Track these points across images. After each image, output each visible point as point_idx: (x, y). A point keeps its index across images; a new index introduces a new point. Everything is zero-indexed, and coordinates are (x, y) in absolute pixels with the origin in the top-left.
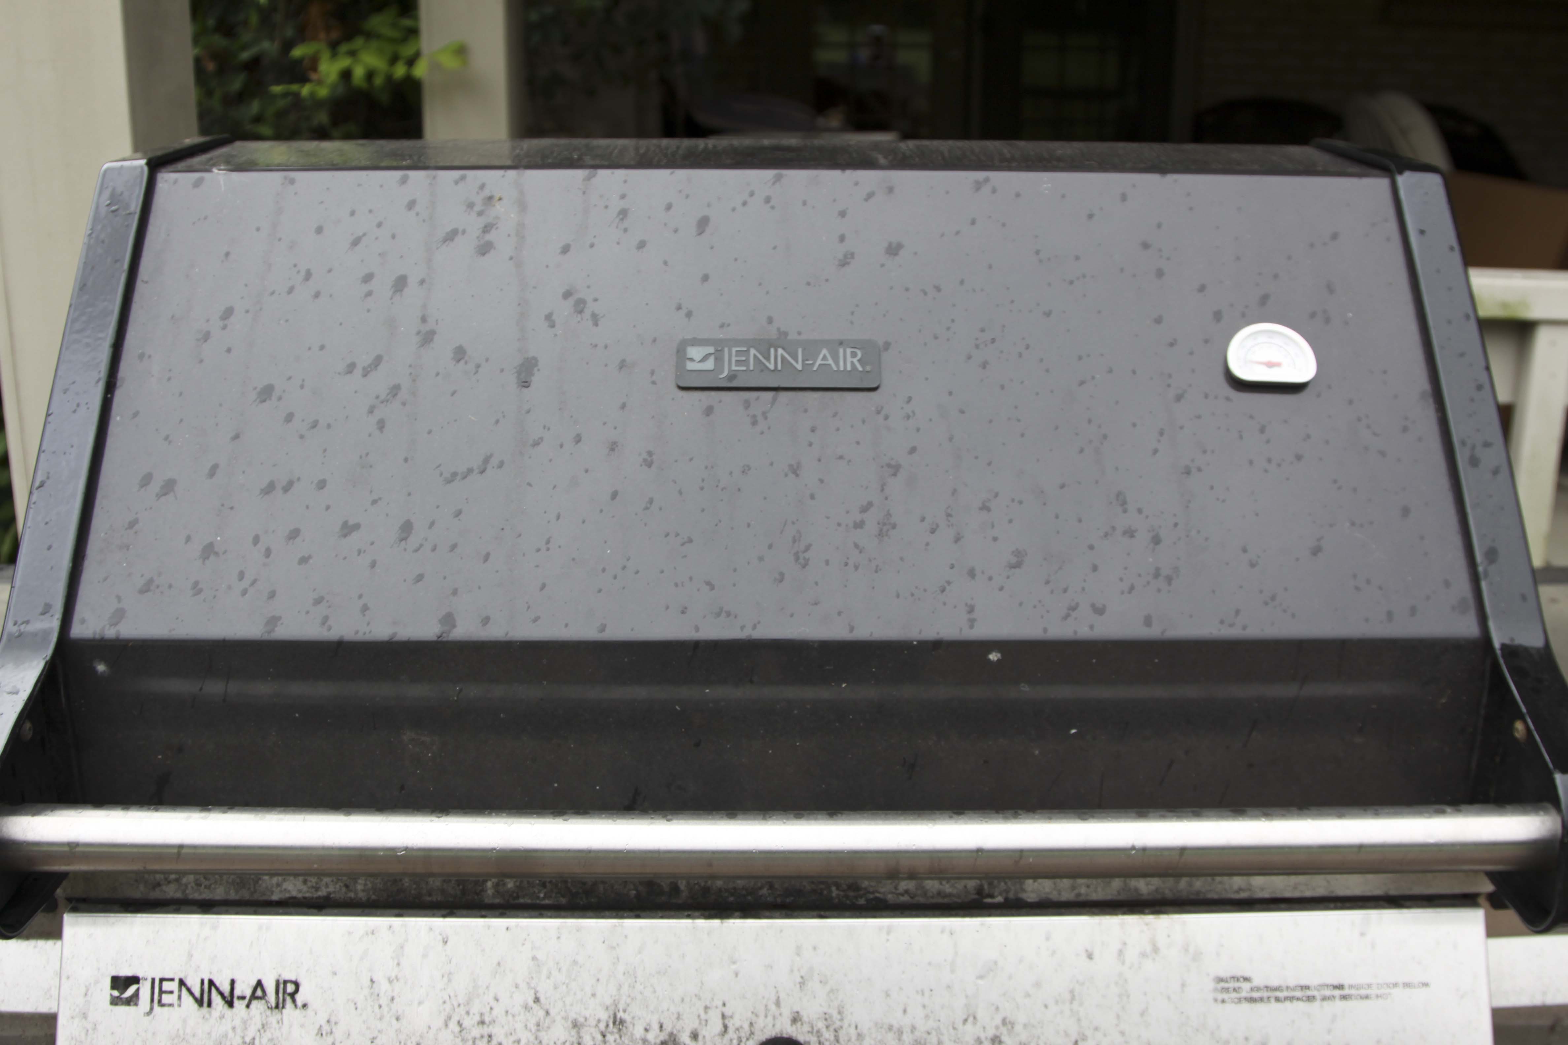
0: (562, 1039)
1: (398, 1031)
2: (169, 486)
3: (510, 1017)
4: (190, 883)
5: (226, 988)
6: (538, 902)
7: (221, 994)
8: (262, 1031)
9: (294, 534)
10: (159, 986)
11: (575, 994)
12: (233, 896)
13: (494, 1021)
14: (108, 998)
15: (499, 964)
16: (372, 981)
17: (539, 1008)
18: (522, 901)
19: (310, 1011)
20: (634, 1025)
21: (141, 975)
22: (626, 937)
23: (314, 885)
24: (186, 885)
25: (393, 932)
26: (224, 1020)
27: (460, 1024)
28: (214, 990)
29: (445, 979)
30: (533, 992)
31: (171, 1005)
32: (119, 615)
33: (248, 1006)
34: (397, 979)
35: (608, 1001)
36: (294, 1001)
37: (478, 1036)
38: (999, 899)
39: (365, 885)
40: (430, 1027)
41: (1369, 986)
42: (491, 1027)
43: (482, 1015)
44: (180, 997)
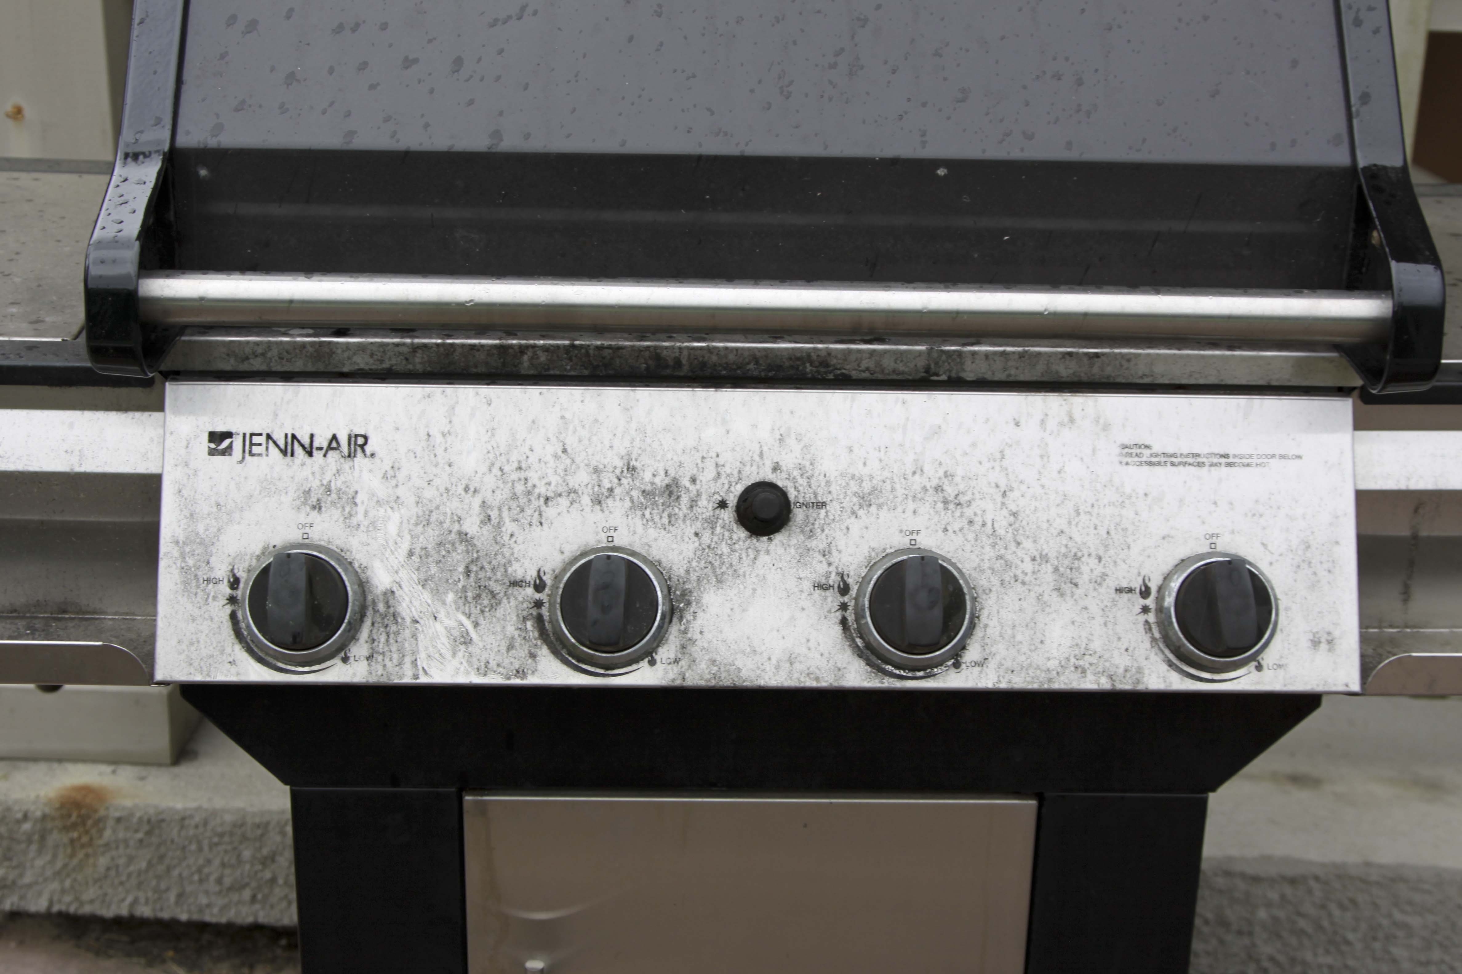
0: (586, 482)
1: (451, 474)
2: (252, 26)
3: (543, 464)
4: (274, 357)
5: (306, 441)
6: (565, 373)
7: (302, 446)
8: (337, 475)
9: (363, 66)
10: (249, 440)
11: (596, 446)
12: (310, 368)
13: (530, 467)
14: (206, 450)
15: (533, 422)
16: (429, 435)
17: (566, 457)
18: (552, 372)
19: (377, 460)
20: (644, 471)
21: (234, 431)
22: (638, 400)
23: (379, 358)
24: (270, 359)
25: (446, 396)
26: (304, 467)
27: (501, 469)
28: (296, 443)
29: (489, 433)
30: (561, 444)
31: (260, 455)
32: (219, 128)
33: (325, 456)
34: (449, 433)
35: (623, 452)
36: (363, 451)
37: (516, 479)
38: (944, 377)
39: (423, 358)
40: (476, 472)
41: (1251, 456)
42: (527, 472)
43: (519, 462)
44: (267, 449)
